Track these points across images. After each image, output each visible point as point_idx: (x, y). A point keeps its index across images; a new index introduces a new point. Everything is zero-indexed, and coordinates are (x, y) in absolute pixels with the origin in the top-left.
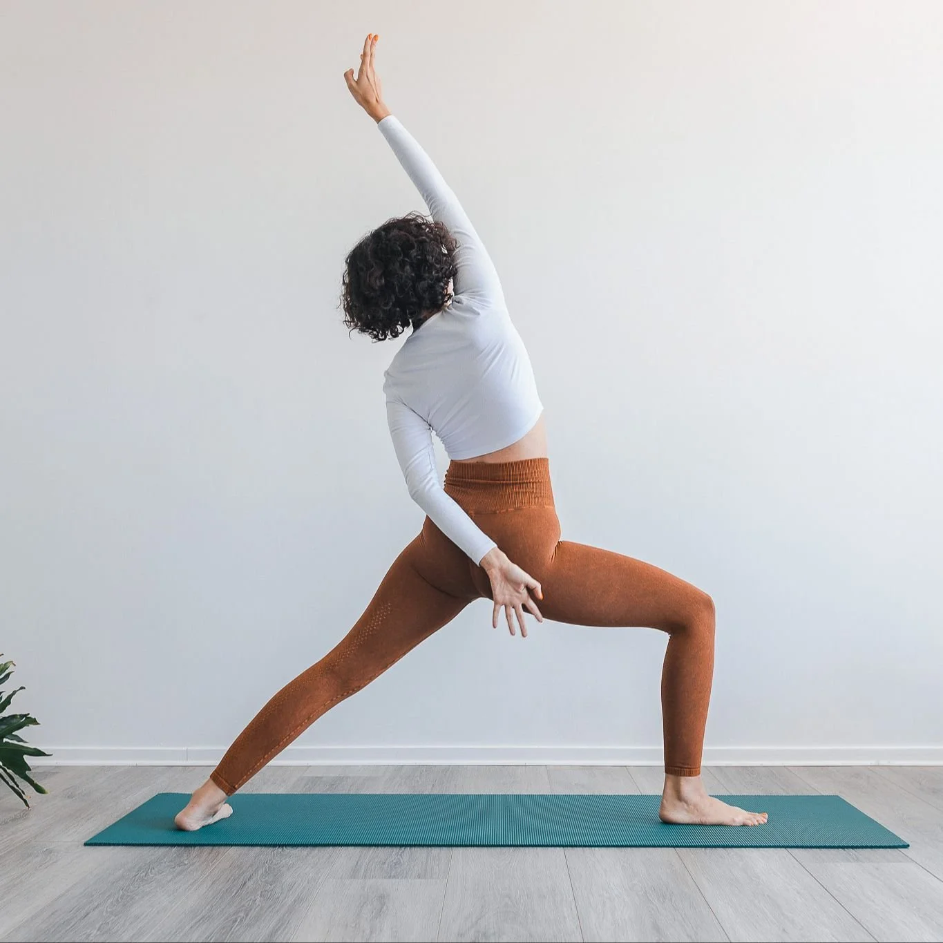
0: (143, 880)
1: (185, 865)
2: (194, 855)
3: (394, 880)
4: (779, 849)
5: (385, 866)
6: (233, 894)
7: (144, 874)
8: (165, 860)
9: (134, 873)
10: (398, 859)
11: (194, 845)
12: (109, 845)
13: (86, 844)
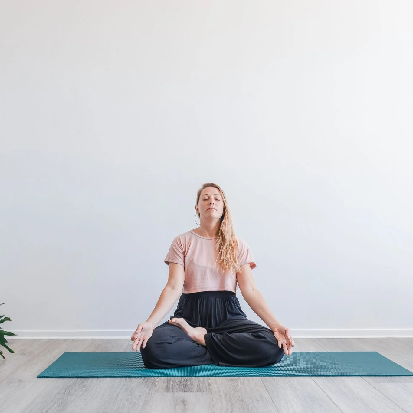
0: (69, 394)
1: (87, 387)
2: (89, 382)
3: (186, 393)
4: (358, 377)
5: (181, 386)
6: (114, 401)
7: (68, 392)
8: (77, 384)
9: (64, 391)
10: (186, 383)
11: (89, 377)
12: (49, 377)
13: (38, 377)
